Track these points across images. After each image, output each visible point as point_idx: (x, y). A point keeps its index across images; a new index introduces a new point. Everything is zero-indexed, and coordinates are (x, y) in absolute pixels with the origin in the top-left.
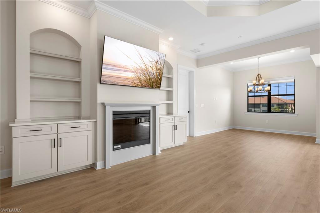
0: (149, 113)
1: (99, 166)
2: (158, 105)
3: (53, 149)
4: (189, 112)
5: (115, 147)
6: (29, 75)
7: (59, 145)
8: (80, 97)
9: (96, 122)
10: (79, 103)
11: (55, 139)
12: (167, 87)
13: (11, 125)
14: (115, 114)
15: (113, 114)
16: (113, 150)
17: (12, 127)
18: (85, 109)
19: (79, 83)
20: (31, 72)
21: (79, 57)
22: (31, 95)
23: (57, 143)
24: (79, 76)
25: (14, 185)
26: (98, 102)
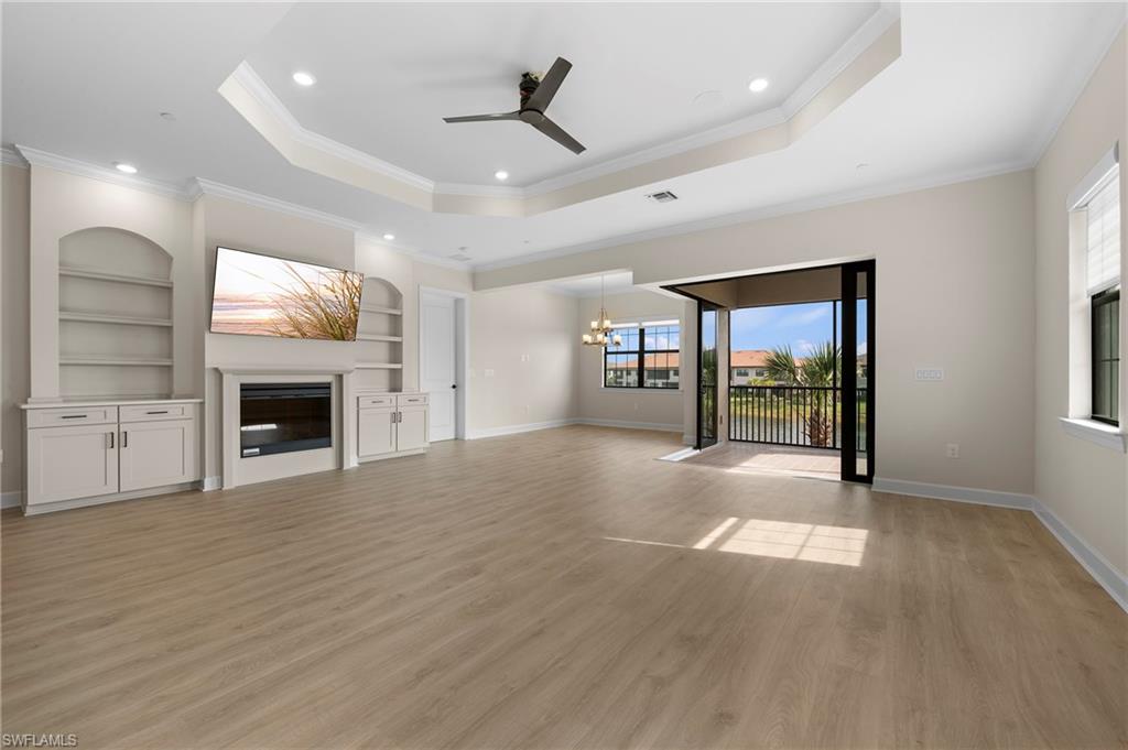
0: (329, 388)
1: (209, 485)
2: (349, 372)
3: (109, 451)
4: (454, 387)
5: (245, 451)
6: (57, 315)
7: (122, 443)
8: (170, 356)
9: (202, 404)
10: (170, 368)
11: (112, 434)
12: (391, 335)
13: (24, 407)
14: (244, 388)
15: (242, 390)
16: (242, 457)
17: (25, 410)
18: (181, 379)
19: (169, 329)
20: (62, 309)
21: (168, 278)
22: (62, 353)
23: (117, 440)
24: (170, 317)
25: (29, 512)
26: (207, 366)
